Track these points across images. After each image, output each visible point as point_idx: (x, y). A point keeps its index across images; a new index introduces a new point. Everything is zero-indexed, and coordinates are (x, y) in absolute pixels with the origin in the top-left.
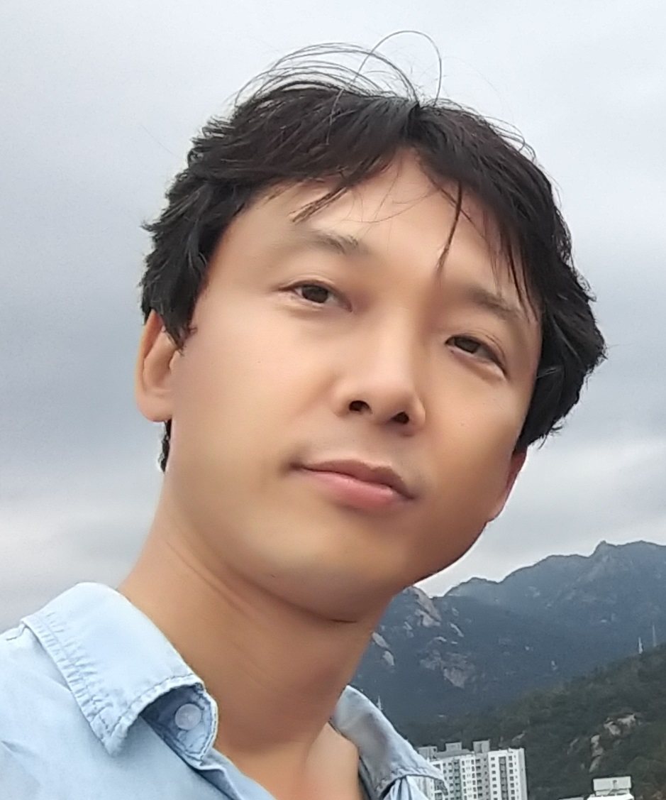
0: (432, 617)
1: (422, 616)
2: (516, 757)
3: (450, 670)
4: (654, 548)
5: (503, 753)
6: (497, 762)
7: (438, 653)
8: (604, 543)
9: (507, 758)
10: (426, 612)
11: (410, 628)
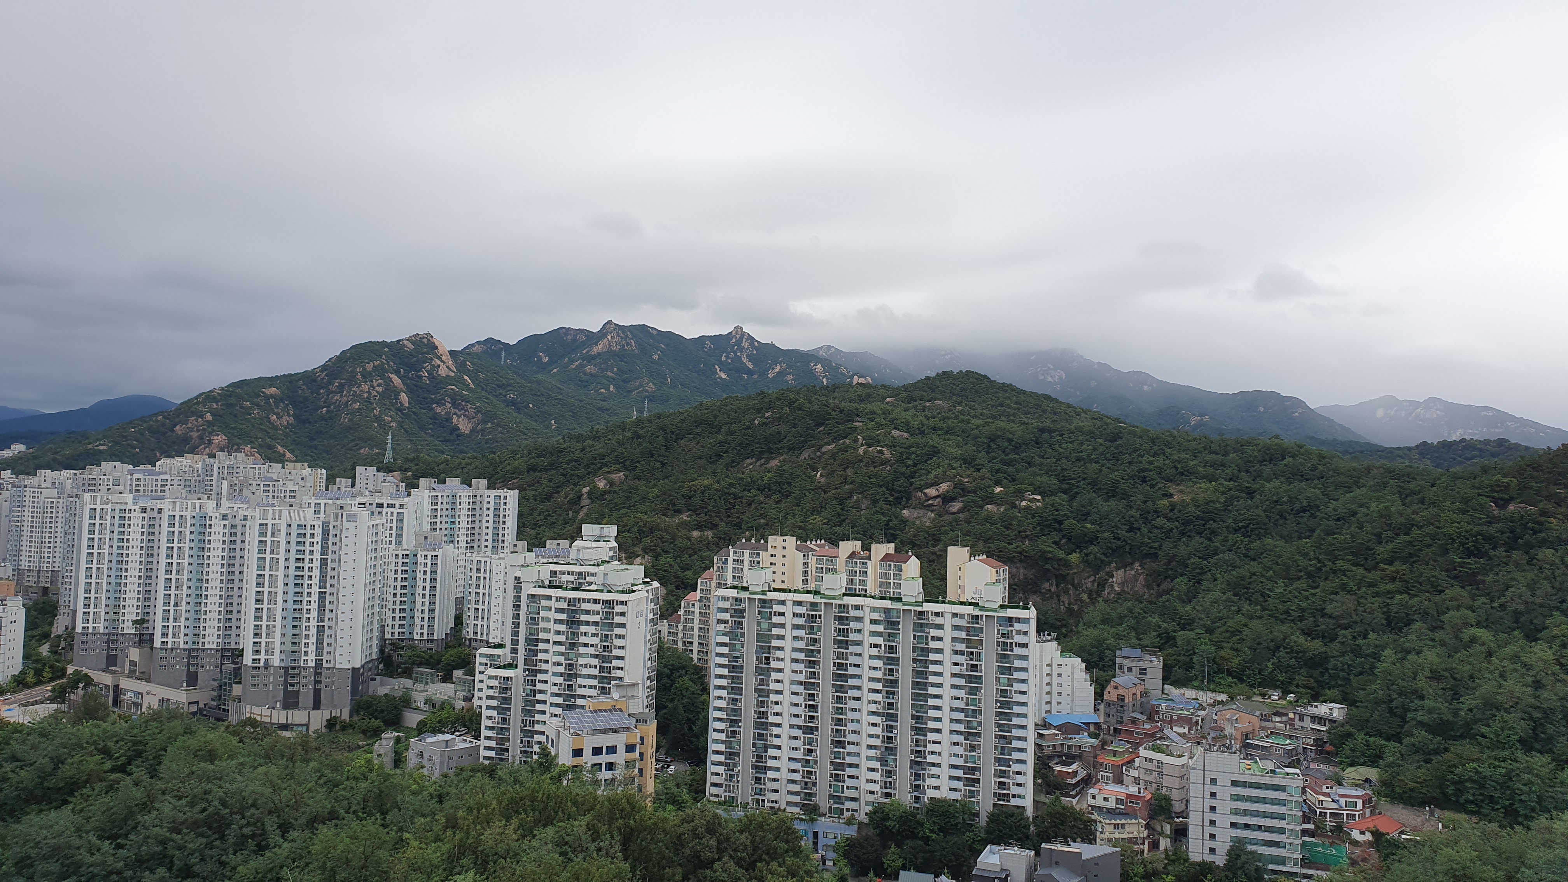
0: (447, 367)
1: (439, 366)
2: (512, 497)
3: (459, 417)
4: (655, 332)
5: (499, 492)
6: (492, 500)
7: (449, 400)
8: (610, 322)
9: (502, 498)
10: (442, 361)
11: (426, 374)
